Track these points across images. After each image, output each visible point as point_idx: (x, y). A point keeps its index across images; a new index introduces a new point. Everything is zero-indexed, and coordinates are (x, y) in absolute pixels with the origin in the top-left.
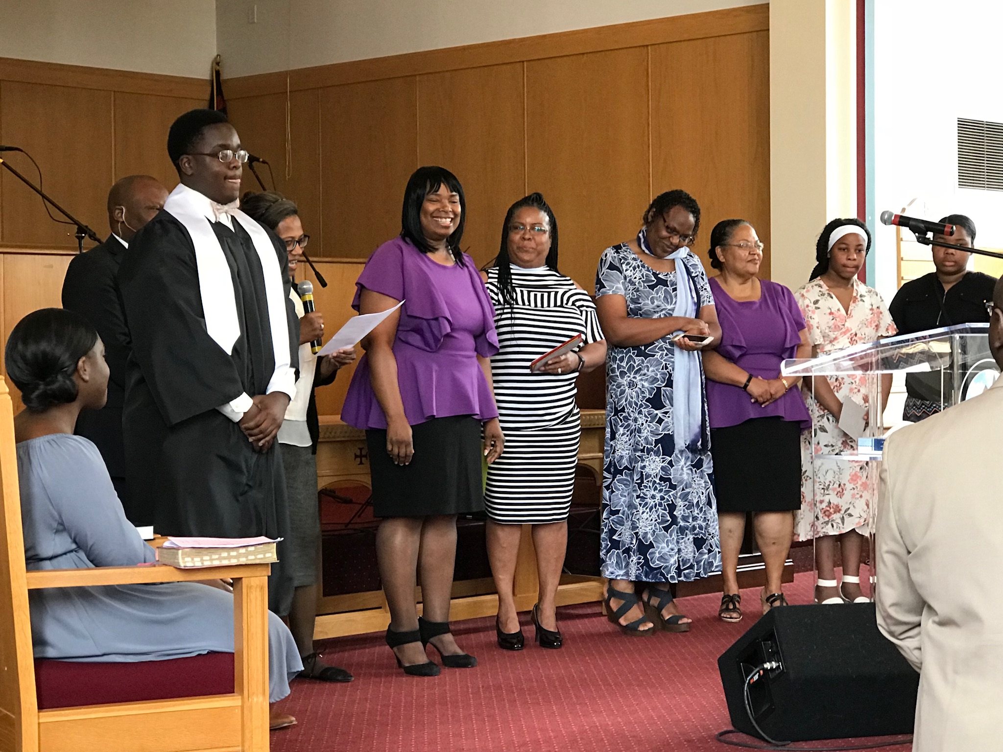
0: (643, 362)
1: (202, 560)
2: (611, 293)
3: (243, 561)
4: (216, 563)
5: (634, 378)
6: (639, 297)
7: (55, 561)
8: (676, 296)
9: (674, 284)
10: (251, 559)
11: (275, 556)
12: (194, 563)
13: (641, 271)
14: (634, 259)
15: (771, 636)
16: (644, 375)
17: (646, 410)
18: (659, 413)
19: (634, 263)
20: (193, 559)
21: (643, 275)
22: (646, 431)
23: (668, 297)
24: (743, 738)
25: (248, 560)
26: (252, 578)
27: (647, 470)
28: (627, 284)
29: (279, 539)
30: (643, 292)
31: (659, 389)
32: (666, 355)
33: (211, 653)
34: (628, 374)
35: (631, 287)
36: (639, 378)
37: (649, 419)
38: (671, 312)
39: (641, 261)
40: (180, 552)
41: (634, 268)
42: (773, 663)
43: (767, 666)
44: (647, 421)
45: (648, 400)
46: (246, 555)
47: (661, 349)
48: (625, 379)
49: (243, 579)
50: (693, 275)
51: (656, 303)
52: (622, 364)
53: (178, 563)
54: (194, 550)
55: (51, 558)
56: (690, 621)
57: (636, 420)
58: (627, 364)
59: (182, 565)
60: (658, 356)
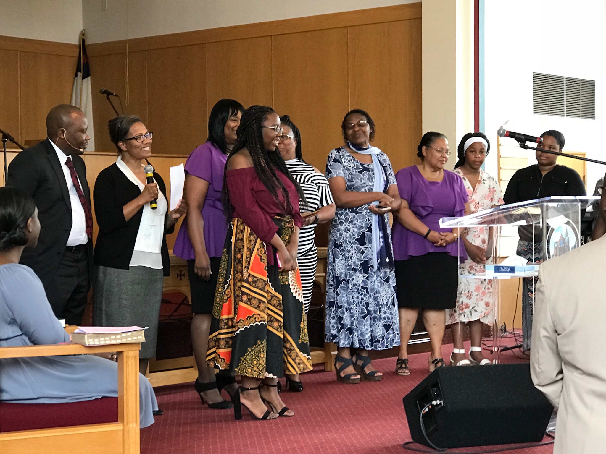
0: (354, 216)
1: (99, 341)
2: (335, 176)
3: (124, 341)
4: (108, 343)
5: (348, 226)
6: (352, 179)
7: (9, 341)
8: (374, 177)
9: (373, 170)
10: (129, 340)
11: (144, 338)
12: (94, 342)
13: (353, 163)
14: (349, 156)
15: (436, 385)
16: (355, 224)
17: (356, 245)
18: (363, 248)
19: (349, 158)
20: (94, 340)
21: (354, 165)
22: (355, 258)
23: (370, 178)
24: (419, 446)
25: (127, 340)
26: (129, 352)
27: (354, 281)
28: (345, 171)
29: (146, 328)
30: (354, 175)
31: (363, 233)
32: (369, 213)
33: (103, 397)
34: (345, 224)
35: (347, 172)
36: (351, 226)
37: (357, 251)
38: (372, 187)
39: (353, 157)
40: (86, 336)
41: (349, 161)
42: (438, 401)
43: (434, 403)
44: (355, 252)
45: (357, 240)
46: (126, 337)
47: (366, 209)
48: (343, 226)
49: (124, 352)
50: (384, 166)
51: (363, 181)
52: (341, 217)
53: (85, 342)
54: (95, 335)
55: (6, 339)
56: (382, 374)
57: (349, 251)
58: (344, 217)
59: (87, 344)
60: (364, 213)
